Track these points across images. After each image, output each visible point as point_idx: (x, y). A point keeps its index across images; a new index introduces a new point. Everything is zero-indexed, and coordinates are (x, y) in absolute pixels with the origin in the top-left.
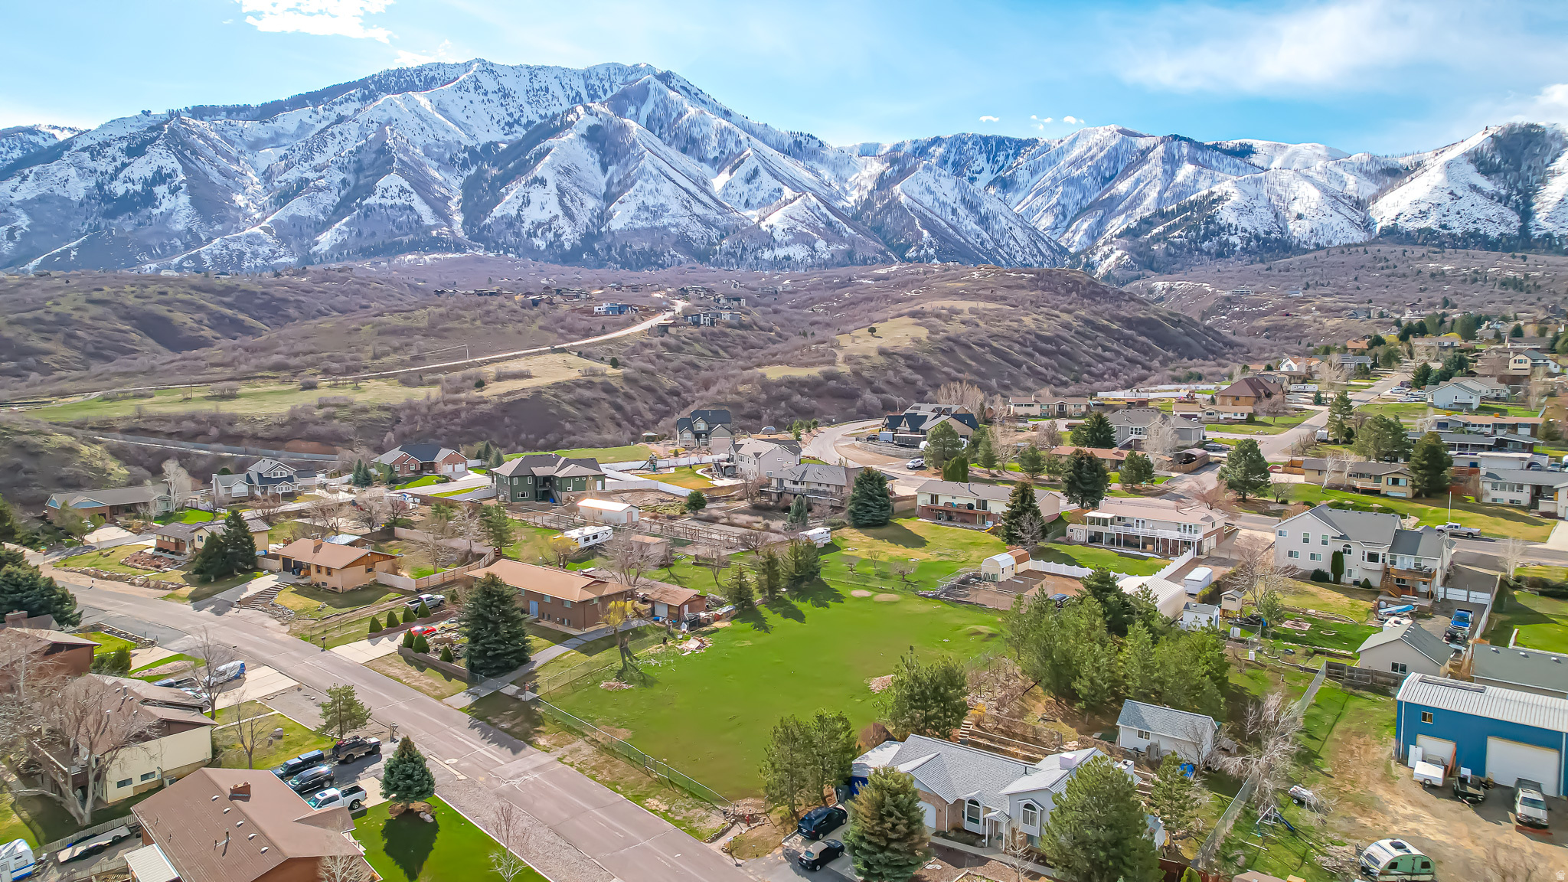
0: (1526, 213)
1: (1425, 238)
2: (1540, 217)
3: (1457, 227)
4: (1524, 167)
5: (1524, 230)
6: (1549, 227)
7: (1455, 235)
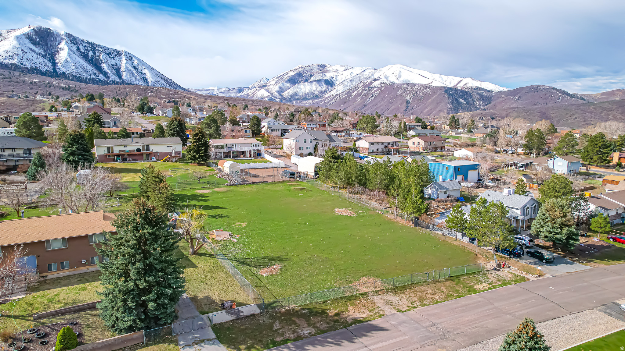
0: (54, 64)
1: (15, 68)
2: (59, 65)
3: (28, 65)
4: (49, 45)
5: (54, 69)
6: (64, 69)
7: (28, 68)
